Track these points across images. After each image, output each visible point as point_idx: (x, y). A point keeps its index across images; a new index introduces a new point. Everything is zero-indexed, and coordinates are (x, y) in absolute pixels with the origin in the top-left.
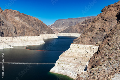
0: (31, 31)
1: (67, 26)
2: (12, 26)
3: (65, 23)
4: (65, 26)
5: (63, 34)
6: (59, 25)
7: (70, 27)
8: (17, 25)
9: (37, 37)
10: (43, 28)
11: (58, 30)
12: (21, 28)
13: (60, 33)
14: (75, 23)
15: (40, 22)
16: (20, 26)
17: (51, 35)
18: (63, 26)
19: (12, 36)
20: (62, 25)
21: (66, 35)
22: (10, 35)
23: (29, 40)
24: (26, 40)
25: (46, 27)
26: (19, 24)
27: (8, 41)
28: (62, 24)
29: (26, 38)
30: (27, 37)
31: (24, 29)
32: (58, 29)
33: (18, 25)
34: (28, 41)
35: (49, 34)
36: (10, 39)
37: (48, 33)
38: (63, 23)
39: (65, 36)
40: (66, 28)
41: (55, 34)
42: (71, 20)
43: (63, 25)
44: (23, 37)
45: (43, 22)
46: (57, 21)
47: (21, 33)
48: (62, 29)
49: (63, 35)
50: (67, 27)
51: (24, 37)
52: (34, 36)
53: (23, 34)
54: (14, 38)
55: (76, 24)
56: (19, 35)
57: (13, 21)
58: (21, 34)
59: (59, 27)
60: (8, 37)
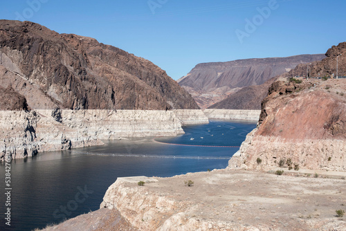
0: (149, 97)
1: (232, 87)
2: (104, 82)
3: (225, 75)
4: (225, 87)
5: (223, 111)
6: (203, 83)
7: (245, 89)
8: (114, 80)
9: (164, 111)
10: (165, 90)
11: (203, 98)
12: (125, 87)
13: (211, 110)
14: (262, 76)
15: (157, 72)
16: (123, 82)
17: (188, 113)
18: (218, 87)
19: (107, 107)
20: (216, 83)
21: (232, 114)
22: (102, 105)
23: (147, 119)
24: (137, 118)
25: (173, 87)
26: (119, 76)
27: (99, 119)
28: (215, 80)
29: (137, 115)
30: (140, 113)
31: (132, 91)
32: (203, 95)
33: (118, 81)
34: (143, 122)
35: (182, 108)
36: (101, 114)
37: (181, 106)
38: (219, 74)
39: (227, 117)
40: (228, 93)
41: (199, 108)
42: (247, 66)
43: (218, 82)
44: (130, 112)
45: (164, 73)
46: (199, 69)
47: (127, 101)
48: (216, 94)
49: (221, 114)
50: (233, 91)
51: (134, 111)
52: (159, 109)
53: (131, 104)
54: (110, 113)
55: (265, 79)
56: (119, 105)
57: (103, 71)
58: (126, 104)
59: (205, 88)
60: (98, 110)
